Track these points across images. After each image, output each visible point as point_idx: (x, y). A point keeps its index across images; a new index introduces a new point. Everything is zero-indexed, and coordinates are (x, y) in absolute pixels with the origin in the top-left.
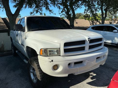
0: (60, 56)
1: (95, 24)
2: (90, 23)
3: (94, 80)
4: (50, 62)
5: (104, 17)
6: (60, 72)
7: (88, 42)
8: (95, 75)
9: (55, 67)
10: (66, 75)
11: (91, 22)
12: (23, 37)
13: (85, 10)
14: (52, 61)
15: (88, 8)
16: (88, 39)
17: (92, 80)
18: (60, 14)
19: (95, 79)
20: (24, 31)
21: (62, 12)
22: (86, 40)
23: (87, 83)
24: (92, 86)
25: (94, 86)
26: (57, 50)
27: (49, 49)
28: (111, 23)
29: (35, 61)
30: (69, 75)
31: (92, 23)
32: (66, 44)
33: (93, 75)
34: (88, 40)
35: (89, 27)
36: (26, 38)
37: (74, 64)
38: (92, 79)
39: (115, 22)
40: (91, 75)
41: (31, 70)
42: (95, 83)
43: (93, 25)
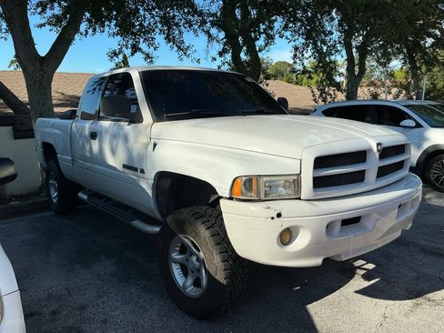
0: (299, 199)
1: (329, 99)
2: (314, 96)
3: (374, 281)
4: (273, 218)
5: (356, 73)
6: (300, 251)
7: (377, 155)
8: (371, 266)
9: (287, 236)
10: (318, 261)
11: (316, 90)
12: (131, 141)
13: (296, 49)
14: (279, 215)
15: (303, 41)
16: (379, 144)
17: (367, 284)
18: (214, 59)
19: (377, 280)
20: (136, 119)
21: (221, 54)
22: (371, 150)
23: (356, 292)
24: (375, 300)
25: (381, 301)
26: (286, 181)
27: (265, 179)
28: (375, 96)
29: (200, 221)
30: (325, 260)
31: (321, 95)
32: (321, 162)
33: (364, 267)
34: (378, 150)
35: (316, 110)
36: (155, 145)
37: (342, 225)
38: (369, 280)
39: (390, 93)
40: (360, 268)
41: (176, 256)
42: (382, 291)
43: (324, 100)
